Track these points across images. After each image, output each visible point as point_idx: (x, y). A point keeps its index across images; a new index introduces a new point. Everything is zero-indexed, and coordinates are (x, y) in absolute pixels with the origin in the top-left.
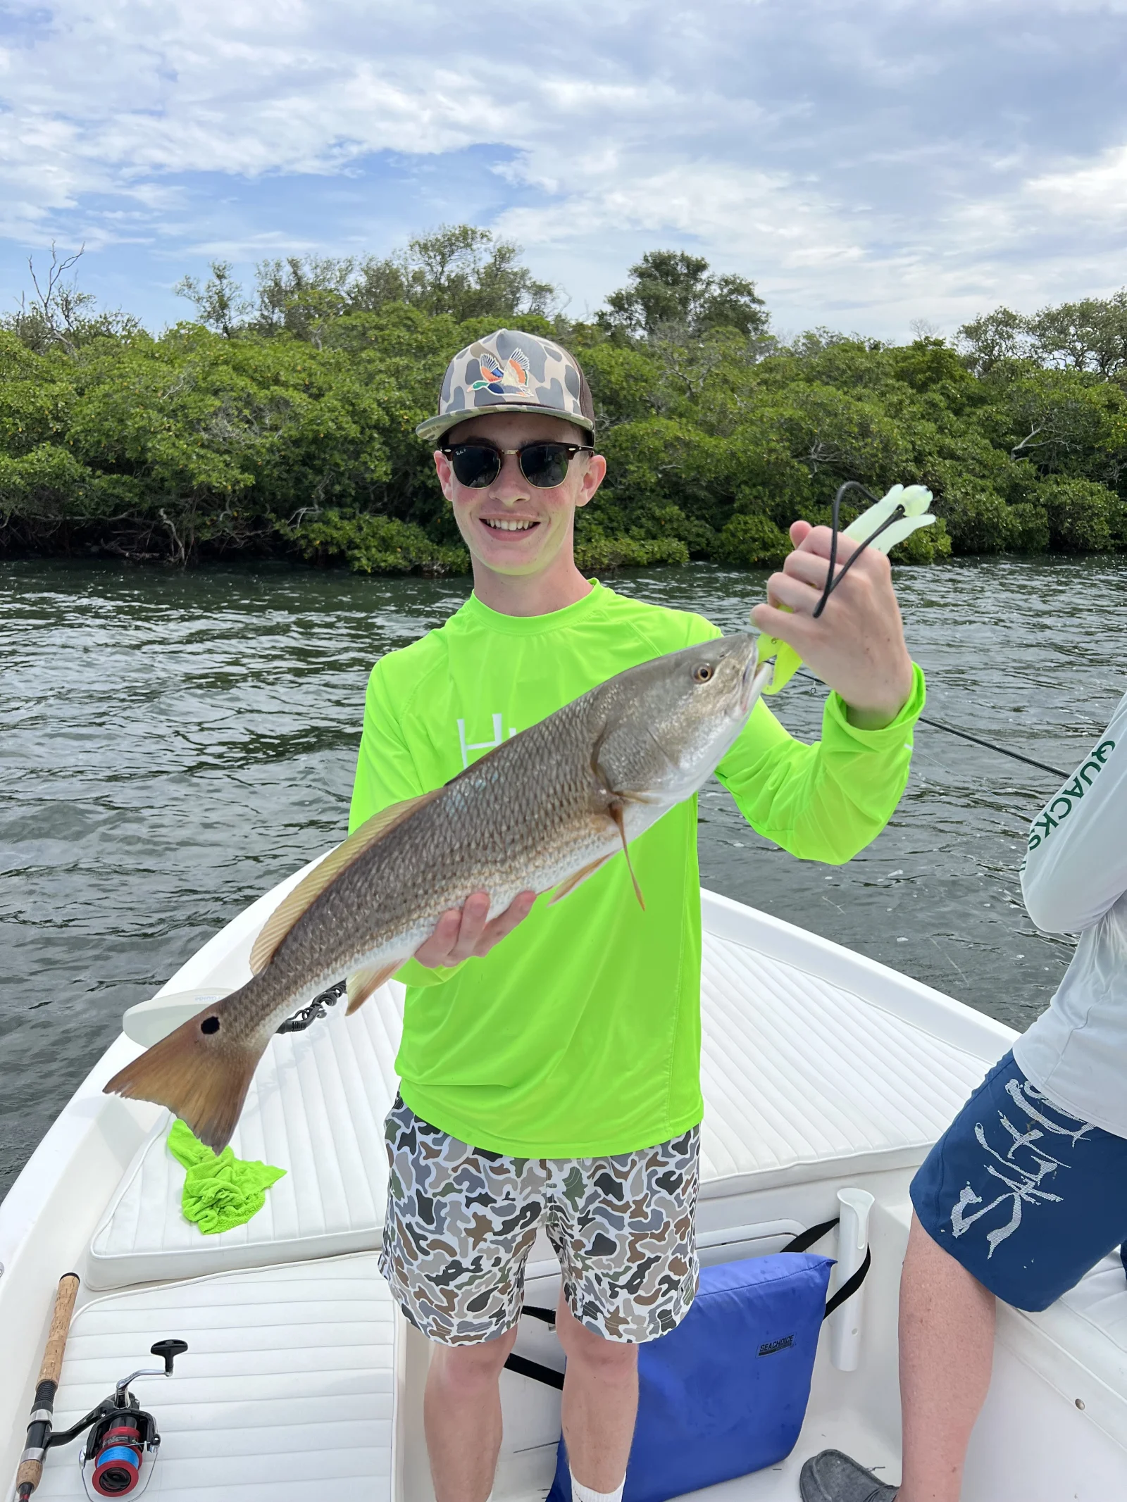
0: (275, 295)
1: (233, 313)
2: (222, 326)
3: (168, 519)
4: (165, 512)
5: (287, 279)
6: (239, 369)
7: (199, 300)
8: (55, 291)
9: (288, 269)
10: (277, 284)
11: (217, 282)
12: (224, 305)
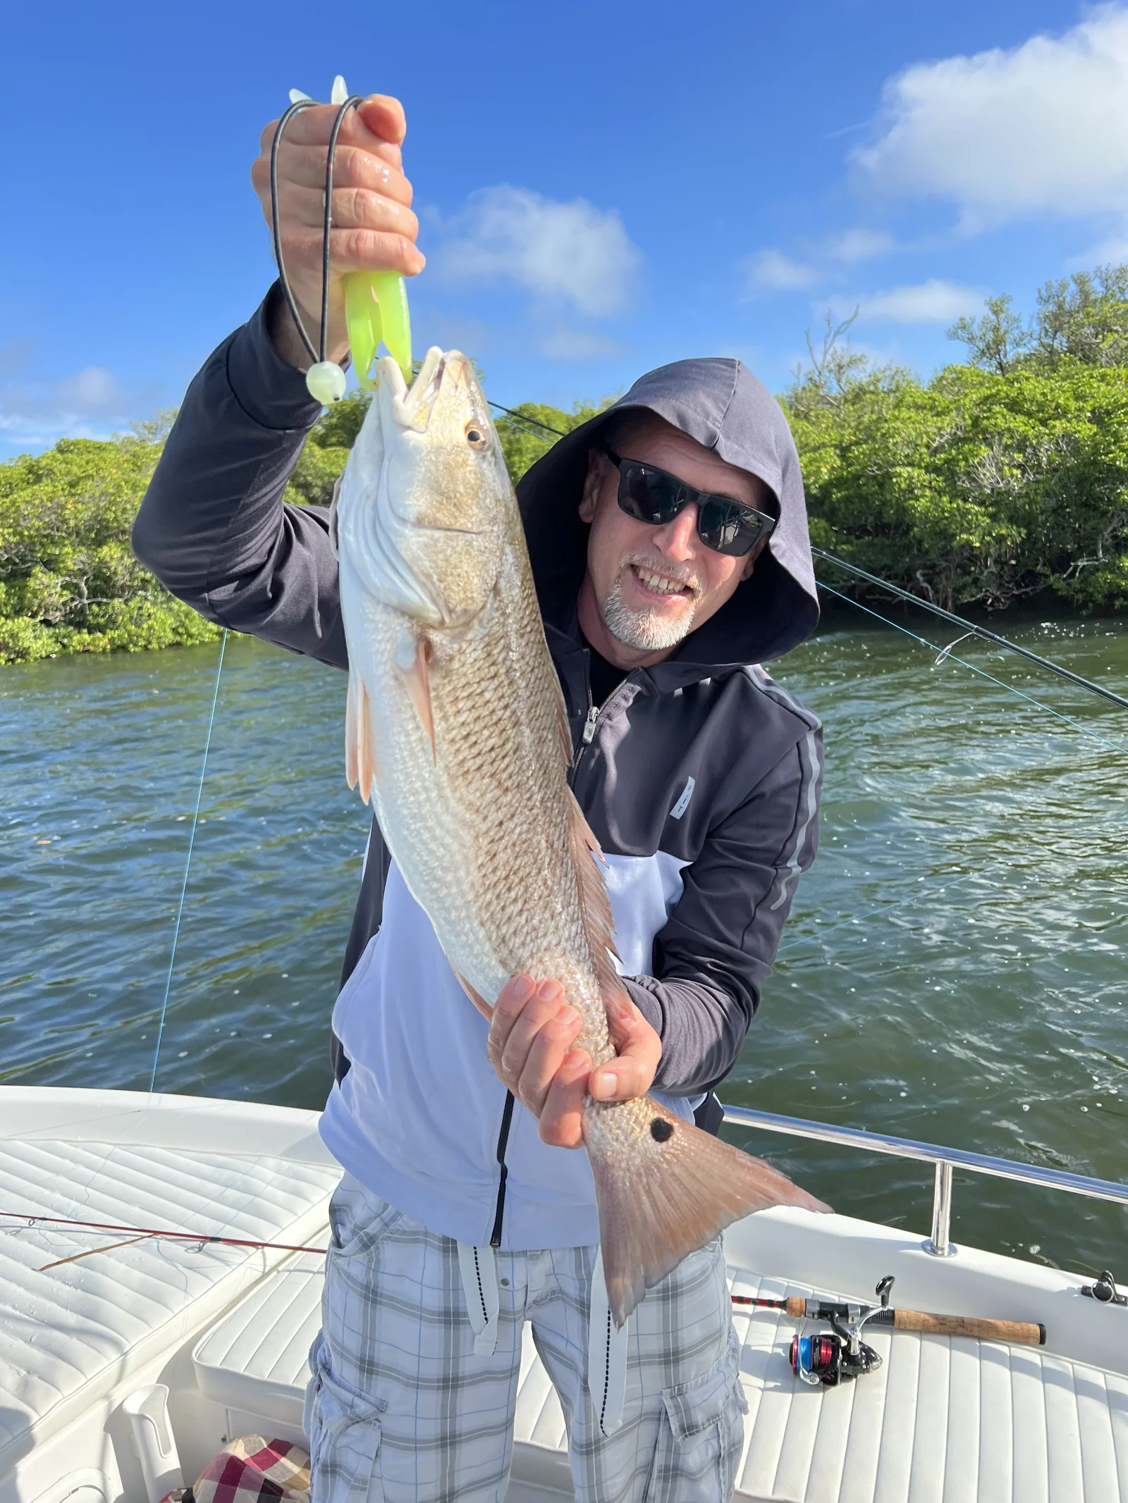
0: (1057, 321)
1: (1008, 347)
2: (994, 362)
3: (925, 581)
4: (923, 575)
5: (1071, 297)
6: (1014, 406)
7: (971, 339)
8: (829, 357)
9: (1073, 287)
10: (1060, 307)
11: (993, 317)
12: (999, 342)
